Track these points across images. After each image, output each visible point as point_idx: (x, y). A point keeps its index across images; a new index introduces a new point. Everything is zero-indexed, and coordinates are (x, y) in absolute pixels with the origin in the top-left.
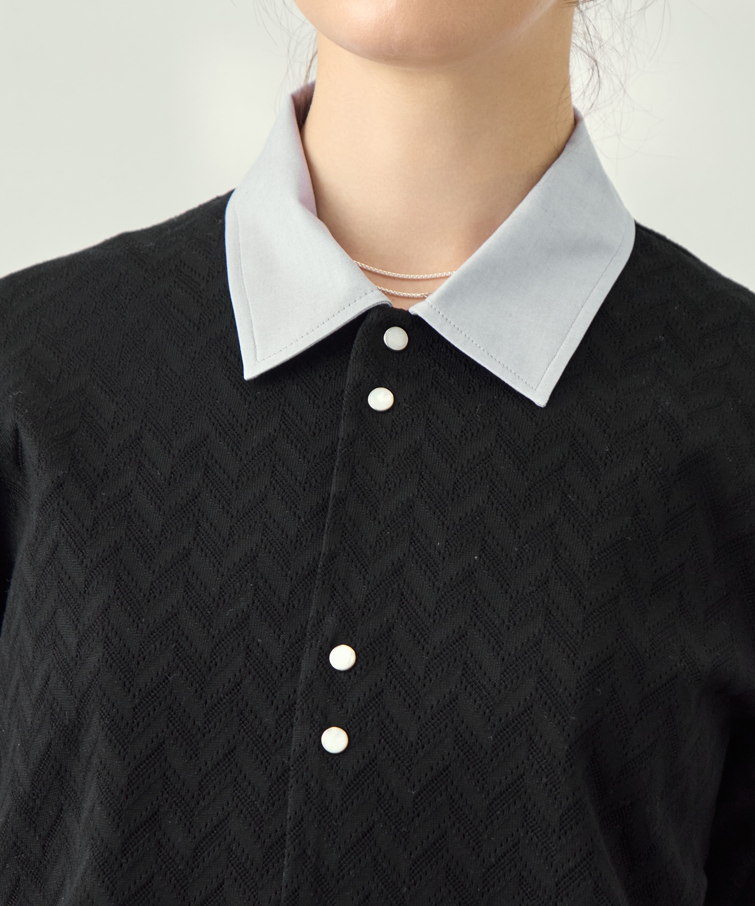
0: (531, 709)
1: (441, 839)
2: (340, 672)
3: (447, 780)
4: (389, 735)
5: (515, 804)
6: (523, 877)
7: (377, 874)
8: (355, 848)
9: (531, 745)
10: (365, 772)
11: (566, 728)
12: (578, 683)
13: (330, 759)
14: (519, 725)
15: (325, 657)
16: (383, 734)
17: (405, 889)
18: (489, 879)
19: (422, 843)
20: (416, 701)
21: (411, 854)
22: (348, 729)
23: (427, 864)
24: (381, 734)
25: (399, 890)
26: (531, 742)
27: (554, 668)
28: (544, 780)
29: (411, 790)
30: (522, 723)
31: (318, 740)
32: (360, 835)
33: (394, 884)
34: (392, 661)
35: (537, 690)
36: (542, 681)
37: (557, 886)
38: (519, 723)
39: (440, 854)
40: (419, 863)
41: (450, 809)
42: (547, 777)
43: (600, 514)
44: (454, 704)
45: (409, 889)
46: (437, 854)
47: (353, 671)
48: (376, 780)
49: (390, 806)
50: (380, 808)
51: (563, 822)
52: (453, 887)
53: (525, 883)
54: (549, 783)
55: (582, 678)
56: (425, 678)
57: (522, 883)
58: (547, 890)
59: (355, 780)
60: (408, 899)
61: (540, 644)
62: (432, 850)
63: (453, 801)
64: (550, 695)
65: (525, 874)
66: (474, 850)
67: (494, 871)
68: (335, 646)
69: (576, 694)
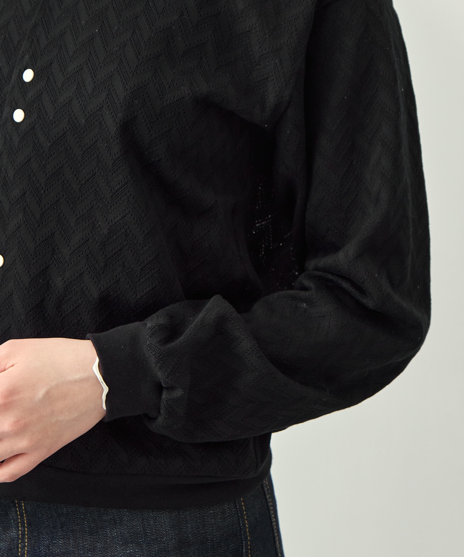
0: (102, 108)
1: (61, 169)
2: (27, 83)
3: (64, 140)
4: (42, 115)
5: (94, 154)
6: (97, 192)
7: (30, 183)
8: (21, 169)
9: (100, 126)
10: (29, 132)
11: (116, 119)
12: (125, 97)
13: (16, 125)
14: (96, 116)
15: (21, 74)
16: (39, 115)
17: (42, 192)
18: (82, 191)
19: (52, 170)
20: (55, 99)
21: (46, 175)
22: (25, 110)
23: (54, 180)
24: (38, 114)
25: (40, 192)
26: (100, 124)
27: (116, 89)
28: (106, 144)
29: (48, 143)
30: (97, 114)
31: (12, 115)
32: (24, 163)
33: (38, 189)
34: (49, 79)
35: (106, 99)
36: (109, 95)
37: (112, 197)
38: (96, 114)
39: (60, 176)
40: (50, 179)
41: (66, 154)
42: (107, 143)
43: (162, 14)
44: (70, 102)
45: (45, 192)
46: (59, 176)
47: (32, 82)
48: (33, 136)
49: (39, 150)
50: (34, 151)
51: (114, 166)
52: (65, 193)
53: (98, 194)
54: (107, 146)
55: (127, 95)
56: (61, 88)
57: (97, 194)
58: (107, 199)
59: (25, 136)
60: (44, 196)
61: (112, 76)
62: (56, 174)
63: (67, 150)
64: (111, 102)
65: (98, 190)
66: (75, 175)
67: (84, 187)
68: (26, 69)
69: (123, 103)
